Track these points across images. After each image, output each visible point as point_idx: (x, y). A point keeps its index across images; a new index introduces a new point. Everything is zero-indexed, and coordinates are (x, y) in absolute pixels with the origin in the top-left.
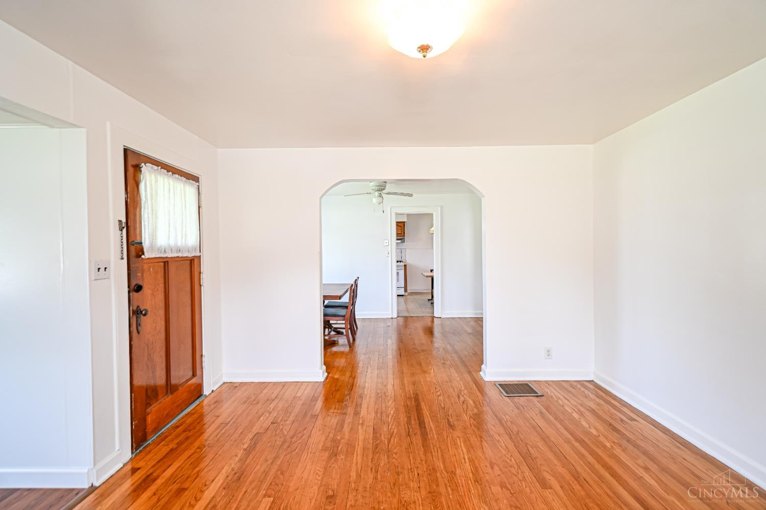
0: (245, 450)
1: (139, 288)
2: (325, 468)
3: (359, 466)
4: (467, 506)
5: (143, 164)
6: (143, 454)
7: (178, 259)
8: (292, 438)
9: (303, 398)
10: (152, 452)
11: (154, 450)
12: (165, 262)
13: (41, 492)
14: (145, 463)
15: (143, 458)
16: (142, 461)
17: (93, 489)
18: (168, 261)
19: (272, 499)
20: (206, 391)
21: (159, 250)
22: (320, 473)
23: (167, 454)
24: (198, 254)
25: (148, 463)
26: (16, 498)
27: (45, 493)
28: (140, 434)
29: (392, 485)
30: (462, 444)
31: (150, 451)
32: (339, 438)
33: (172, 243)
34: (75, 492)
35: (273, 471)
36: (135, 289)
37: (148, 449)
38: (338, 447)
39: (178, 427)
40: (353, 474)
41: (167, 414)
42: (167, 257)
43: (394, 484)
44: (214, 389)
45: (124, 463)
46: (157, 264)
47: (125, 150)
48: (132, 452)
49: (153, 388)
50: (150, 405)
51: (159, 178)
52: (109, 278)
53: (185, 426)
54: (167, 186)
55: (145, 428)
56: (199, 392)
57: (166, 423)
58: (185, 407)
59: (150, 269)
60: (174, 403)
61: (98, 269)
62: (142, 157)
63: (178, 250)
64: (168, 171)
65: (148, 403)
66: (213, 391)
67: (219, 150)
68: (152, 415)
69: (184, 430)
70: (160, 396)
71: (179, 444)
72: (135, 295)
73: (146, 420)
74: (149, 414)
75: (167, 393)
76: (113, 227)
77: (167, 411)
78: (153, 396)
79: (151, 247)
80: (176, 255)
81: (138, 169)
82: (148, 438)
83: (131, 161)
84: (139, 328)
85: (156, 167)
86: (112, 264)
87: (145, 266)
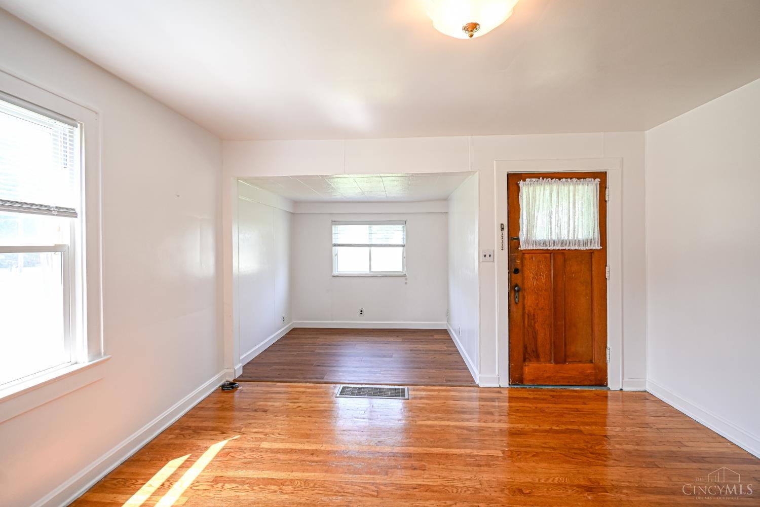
1: (517, 271)
5: (521, 181)
6: (517, 391)
12: (550, 253)
17: (478, 386)
18: (552, 252)
19: (502, 455)
20: (612, 385)
21: (536, 243)
28: (517, 376)
37: (522, 391)
38: (607, 492)
39: (553, 391)
41: (548, 377)
45: (502, 386)
47: (508, 175)
48: (509, 385)
49: (534, 350)
50: (530, 361)
51: (538, 187)
52: (493, 262)
53: (558, 394)
54: (547, 192)
55: (522, 374)
56: (602, 381)
57: (547, 383)
58: (574, 384)
59: (532, 258)
60: (558, 372)
61: (485, 256)
62: (523, 175)
63: (563, 243)
64: (552, 179)
65: (528, 358)
66: (621, 389)
67: (647, 132)
68: (530, 369)
69: (551, 396)
70: (542, 360)
71: (534, 399)
72: (514, 275)
73: (522, 368)
74: (526, 366)
75: (550, 360)
76: (497, 228)
77: (549, 375)
78: (534, 355)
79: (527, 241)
80: (561, 248)
81: (517, 184)
82: (525, 383)
83: (513, 181)
84: (517, 300)
85: (536, 179)
86: (495, 252)
87: (526, 256)
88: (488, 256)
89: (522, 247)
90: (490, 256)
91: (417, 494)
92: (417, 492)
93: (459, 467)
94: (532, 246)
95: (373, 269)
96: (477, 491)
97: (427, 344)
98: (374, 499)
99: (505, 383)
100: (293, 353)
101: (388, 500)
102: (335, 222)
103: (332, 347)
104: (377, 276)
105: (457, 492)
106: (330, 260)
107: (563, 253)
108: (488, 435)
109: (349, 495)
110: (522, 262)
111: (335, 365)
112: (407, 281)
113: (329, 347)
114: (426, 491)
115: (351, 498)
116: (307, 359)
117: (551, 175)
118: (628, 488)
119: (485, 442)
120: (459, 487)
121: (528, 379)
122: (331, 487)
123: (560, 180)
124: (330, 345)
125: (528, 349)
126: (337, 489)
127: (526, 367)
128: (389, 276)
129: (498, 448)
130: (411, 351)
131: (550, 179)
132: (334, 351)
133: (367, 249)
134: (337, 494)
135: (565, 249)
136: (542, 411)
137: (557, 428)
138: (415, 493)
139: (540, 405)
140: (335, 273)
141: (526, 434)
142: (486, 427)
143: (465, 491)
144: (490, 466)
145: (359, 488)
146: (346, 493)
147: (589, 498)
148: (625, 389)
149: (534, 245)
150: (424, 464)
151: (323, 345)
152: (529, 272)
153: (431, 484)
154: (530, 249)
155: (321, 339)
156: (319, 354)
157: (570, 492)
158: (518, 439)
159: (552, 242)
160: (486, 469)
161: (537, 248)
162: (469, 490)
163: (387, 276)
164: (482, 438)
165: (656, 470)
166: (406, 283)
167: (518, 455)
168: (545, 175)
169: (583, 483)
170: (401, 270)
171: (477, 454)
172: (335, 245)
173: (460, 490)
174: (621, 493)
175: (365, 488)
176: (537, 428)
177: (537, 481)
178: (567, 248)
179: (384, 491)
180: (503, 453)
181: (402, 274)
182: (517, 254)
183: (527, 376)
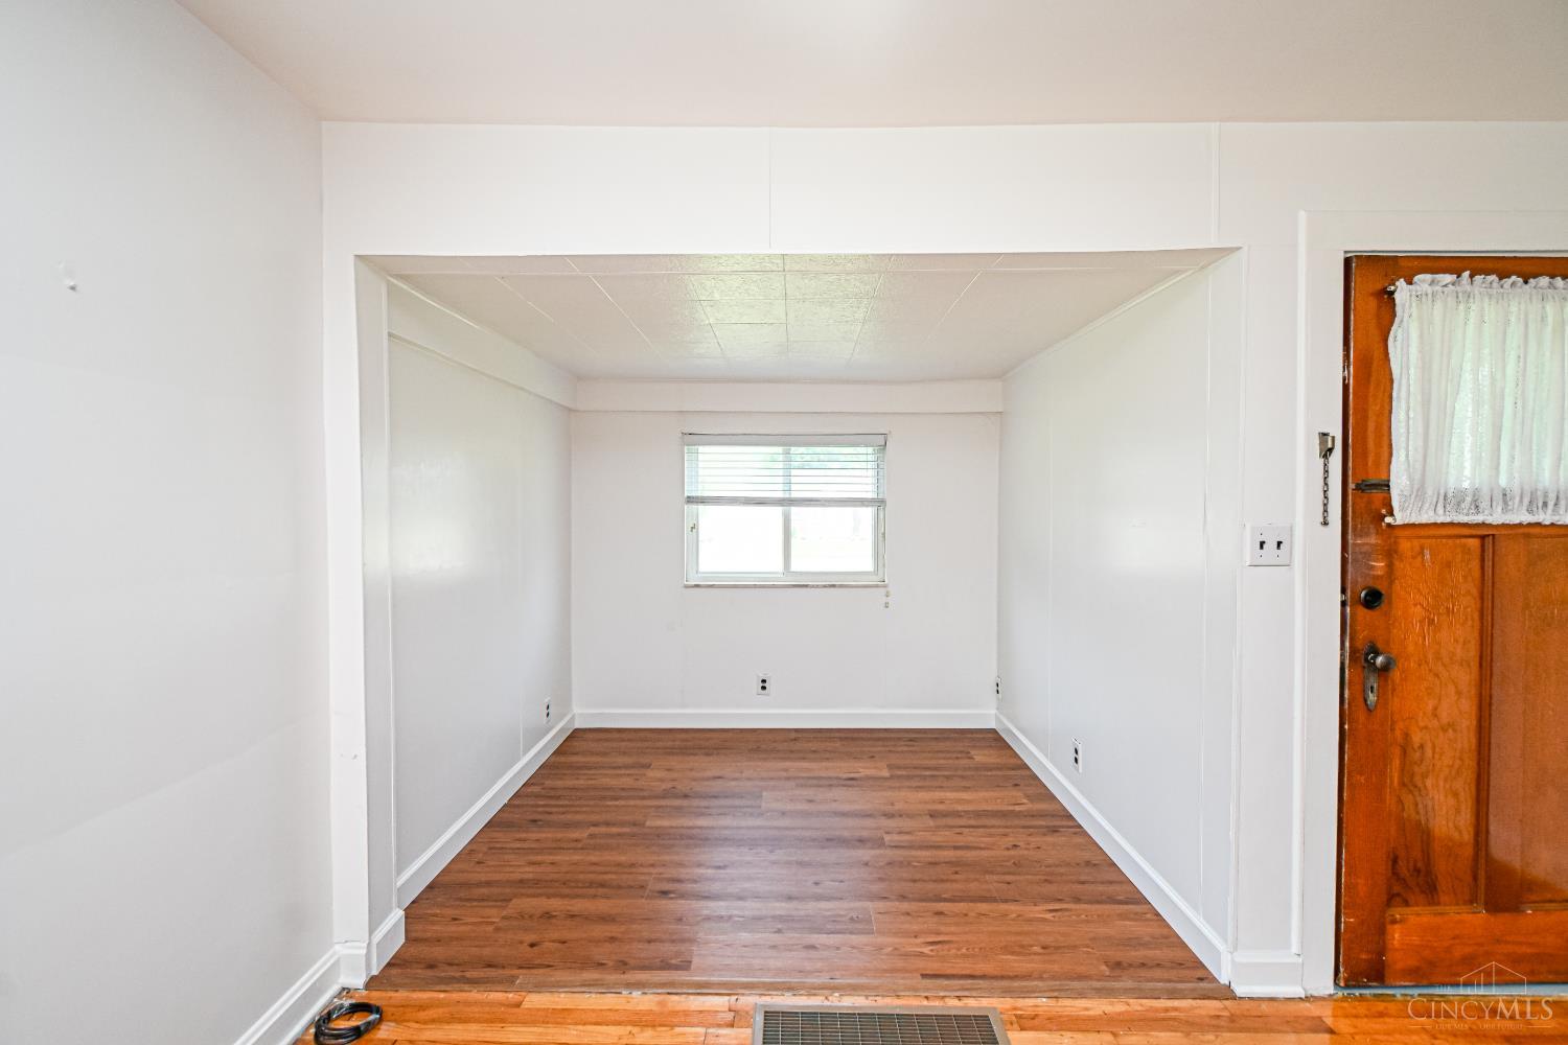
1: (1372, 599)
5: (1401, 283)
6: (1361, 1009)
7: (1537, 530)
10: (1387, 1020)
11: (1391, 1020)
12: (1483, 538)
13: (1165, 931)
14: (1352, 1031)
15: (1356, 1016)
16: (1348, 1021)
17: (1227, 993)
18: (1493, 535)
25: (1357, 1037)
26: (1136, 914)
27: (1166, 937)
28: (1363, 957)
31: (1381, 1015)
33: (1508, 483)
34: (1200, 974)
36: (1364, 598)
37: (1381, 1006)
41: (1465, 957)
42: (1484, 525)
45: (1310, 992)
46: (1450, 541)
47: (1347, 262)
48: (1336, 983)
49: (1419, 865)
50: (1406, 903)
51: (1456, 304)
52: (1292, 565)
54: (1491, 321)
55: (1382, 951)
58: (1551, 977)
59: (1422, 553)
60: (1498, 940)
61: (1262, 544)
62: (1403, 263)
63: (1534, 501)
64: (1501, 278)
65: (1398, 895)
68: (1408, 930)
70: (1443, 898)
72: (1362, 614)
73: (1382, 931)
74: (1394, 922)
75: (1474, 900)
76: (1306, 449)
77: (1468, 950)
78: (1418, 884)
79: (1420, 493)
80: (1526, 518)
81: (1387, 298)
82: (1387, 982)
83: (1364, 286)
84: (1372, 698)
85: (1448, 278)
86: (1299, 533)
87: (1405, 546)
88: (1271, 545)
89: (1399, 517)
90: (1279, 543)
94: (1431, 513)
95: (794, 567)
97: (969, 789)
99: (1322, 981)
100: (575, 834)
102: (692, 438)
103: (696, 802)
104: (806, 586)
107: (1527, 536)
110: (1390, 566)
111: (716, 887)
112: (890, 600)
113: (685, 803)
116: (623, 858)
117: (1499, 265)
121: (1399, 966)
123: (1526, 282)
124: (686, 796)
125: (1402, 863)
127: (1396, 926)
128: (840, 586)
130: (933, 815)
131: (1493, 277)
132: (702, 822)
133: (778, 511)
135: (1538, 524)
140: (691, 577)
149: (1440, 510)
151: (665, 795)
152: (1410, 602)
154: (1424, 521)
156: (660, 834)
159: (1498, 497)
161: (1448, 520)
163: (834, 586)
166: (887, 606)
168: (1481, 265)
172: (691, 500)
178: (1546, 518)
181: (874, 580)
182: (1373, 540)
183: (1397, 959)
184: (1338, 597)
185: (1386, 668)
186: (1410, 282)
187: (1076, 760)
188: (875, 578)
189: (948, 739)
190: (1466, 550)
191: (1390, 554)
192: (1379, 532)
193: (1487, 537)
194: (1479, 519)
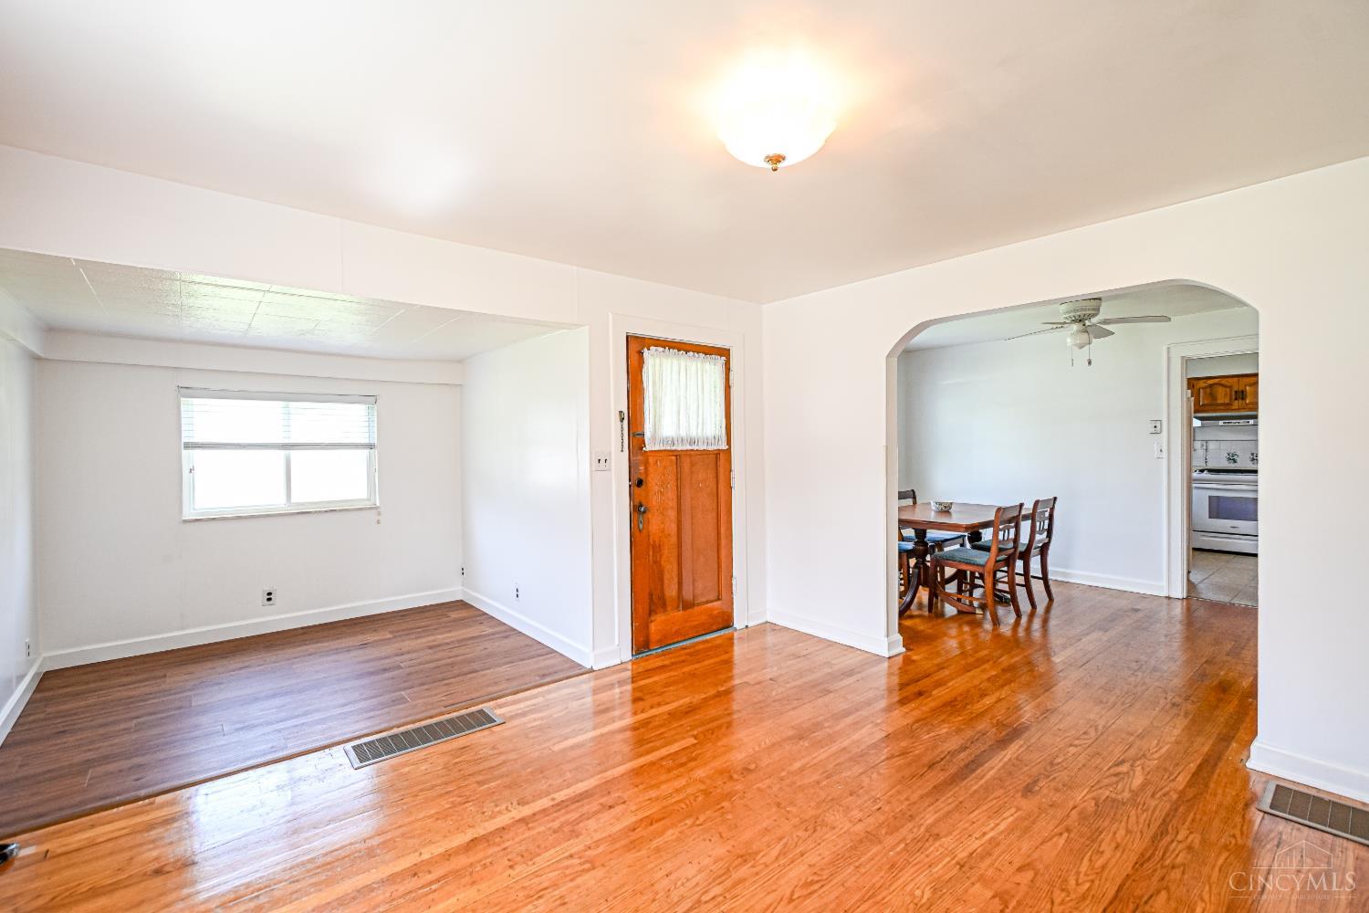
0: (718, 692)
1: (640, 483)
2: (773, 745)
3: (815, 761)
4: (900, 874)
5: (646, 349)
6: (645, 662)
7: (692, 453)
8: (774, 701)
9: (836, 668)
12: (676, 456)
17: (592, 671)
19: (696, 741)
20: (738, 623)
21: (664, 441)
22: (763, 745)
23: (657, 668)
24: (724, 447)
28: (642, 639)
29: (830, 798)
30: (1011, 819)
32: (826, 725)
33: (683, 433)
35: (723, 721)
36: (637, 483)
37: (649, 659)
38: (814, 732)
39: (685, 649)
40: (797, 765)
41: (676, 631)
42: (676, 451)
43: (832, 800)
44: (750, 625)
45: (623, 660)
46: (666, 457)
47: (627, 337)
48: (632, 654)
49: (660, 596)
50: (655, 613)
51: (664, 360)
52: (610, 470)
53: (692, 650)
54: (675, 368)
55: (648, 635)
56: (727, 622)
57: (675, 640)
59: (656, 462)
60: (687, 622)
61: (599, 461)
62: (646, 341)
63: (692, 442)
64: (679, 351)
65: (653, 610)
66: (747, 626)
67: (764, 306)
68: (657, 625)
69: (688, 654)
70: (668, 610)
71: (673, 664)
72: (637, 490)
73: (648, 627)
74: (651, 621)
75: (678, 607)
76: (615, 418)
77: (677, 627)
78: (660, 605)
79: (654, 438)
80: (689, 448)
81: (641, 353)
82: (652, 648)
83: (634, 347)
84: (641, 526)
85: (661, 349)
86: (613, 456)
87: (651, 460)
88: (602, 461)
89: (648, 448)
90: (606, 461)
91: (644, 833)
92: (640, 832)
93: (663, 778)
94: (659, 446)
95: (297, 497)
96: (706, 793)
97: (450, 631)
98: (593, 872)
99: (627, 655)
100: (120, 727)
101: (612, 863)
102: (187, 392)
104: (307, 513)
105: (687, 806)
106: (176, 481)
107: (690, 455)
108: (661, 726)
109: (549, 890)
110: (646, 469)
112: (381, 518)
114: (651, 824)
115: (557, 892)
117: (670, 344)
118: (826, 720)
119: (666, 735)
120: (685, 798)
121: (654, 640)
122: (507, 898)
123: (687, 353)
125: (654, 597)
126: (521, 894)
127: (652, 623)
128: (340, 510)
129: (686, 735)
130: (430, 648)
131: (677, 350)
133: (282, 453)
134: (530, 900)
136: (693, 675)
137: (723, 689)
138: (640, 834)
139: (686, 669)
140: (188, 514)
141: (699, 708)
142: (651, 718)
143: (695, 800)
144: (694, 759)
145: (557, 873)
146: (542, 890)
147: (807, 744)
148: (751, 624)
149: (661, 445)
150: (617, 795)
152: (653, 482)
153: (649, 813)
154: (655, 449)
155: (176, 678)
157: (787, 748)
158: (697, 717)
159: (680, 440)
160: (693, 764)
161: (663, 449)
162: (697, 797)
163: (334, 511)
164: (658, 733)
165: (832, 695)
166: (378, 522)
167: (712, 733)
169: (791, 733)
170: (365, 496)
171: (668, 753)
172: (188, 446)
173: (688, 802)
174: (825, 728)
175: (567, 868)
176: (704, 696)
177: (751, 751)
178: (695, 448)
179: (598, 855)
180: (696, 738)
181: (368, 504)
182: (639, 457)
183: (654, 636)
184: (627, 483)
185: (644, 512)
186: (649, 349)
187: (517, 596)
188: (367, 503)
189: (429, 611)
190: (671, 461)
191: (646, 464)
192: (642, 455)
193: (678, 455)
194: (673, 448)
